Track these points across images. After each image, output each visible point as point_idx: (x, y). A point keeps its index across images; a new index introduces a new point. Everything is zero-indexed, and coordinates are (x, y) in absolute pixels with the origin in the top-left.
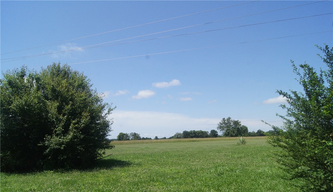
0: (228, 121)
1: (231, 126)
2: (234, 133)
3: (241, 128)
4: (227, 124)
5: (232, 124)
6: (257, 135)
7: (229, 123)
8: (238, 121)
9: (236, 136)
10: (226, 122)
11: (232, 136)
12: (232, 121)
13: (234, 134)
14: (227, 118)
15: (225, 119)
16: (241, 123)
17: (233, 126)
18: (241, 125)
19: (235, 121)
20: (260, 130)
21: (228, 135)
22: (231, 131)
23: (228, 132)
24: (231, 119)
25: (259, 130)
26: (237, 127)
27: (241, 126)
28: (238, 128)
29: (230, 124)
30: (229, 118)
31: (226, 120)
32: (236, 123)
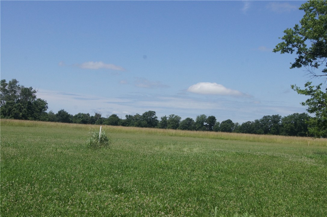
0: (12, 88)
1: (15, 97)
2: (21, 112)
3: (35, 103)
4: (8, 92)
5: (18, 93)
6: (57, 119)
7: (13, 90)
8: (32, 89)
9: (25, 117)
10: (7, 88)
11: (16, 117)
12: (19, 88)
13: (21, 114)
14: (11, 80)
15: (6, 82)
16: (36, 94)
17: (20, 98)
18: (35, 97)
19: (26, 89)
20: (63, 110)
21: (9, 115)
22: (15, 107)
23: (10, 110)
24: (17, 84)
25: (61, 111)
26: (28, 100)
27: (36, 100)
28: (30, 103)
29: (15, 93)
30: (15, 82)
31: (7, 84)
32: (28, 93)
